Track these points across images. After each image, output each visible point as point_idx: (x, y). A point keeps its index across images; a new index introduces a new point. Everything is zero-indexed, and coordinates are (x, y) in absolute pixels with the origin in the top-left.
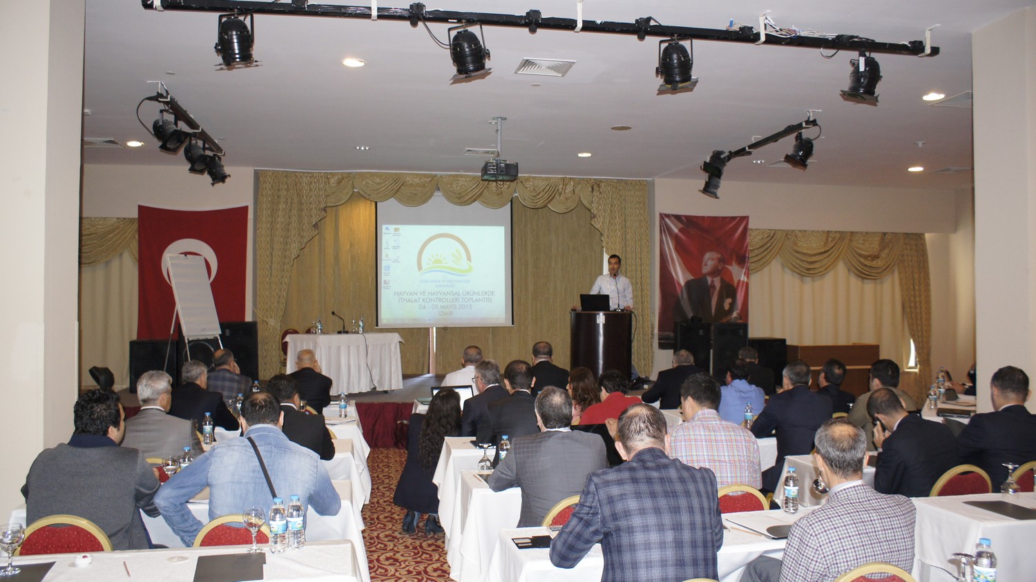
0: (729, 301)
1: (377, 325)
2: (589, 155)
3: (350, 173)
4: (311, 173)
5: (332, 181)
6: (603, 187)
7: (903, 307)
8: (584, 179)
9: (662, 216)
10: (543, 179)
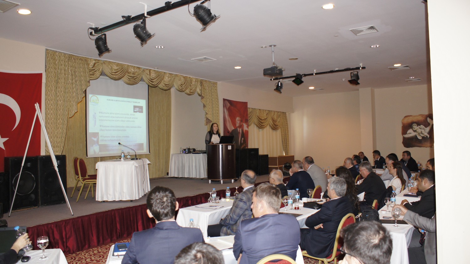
0: (243, 139)
2: (240, 68)
5: (91, 64)
7: (282, 141)
9: (224, 100)
10: (184, 77)
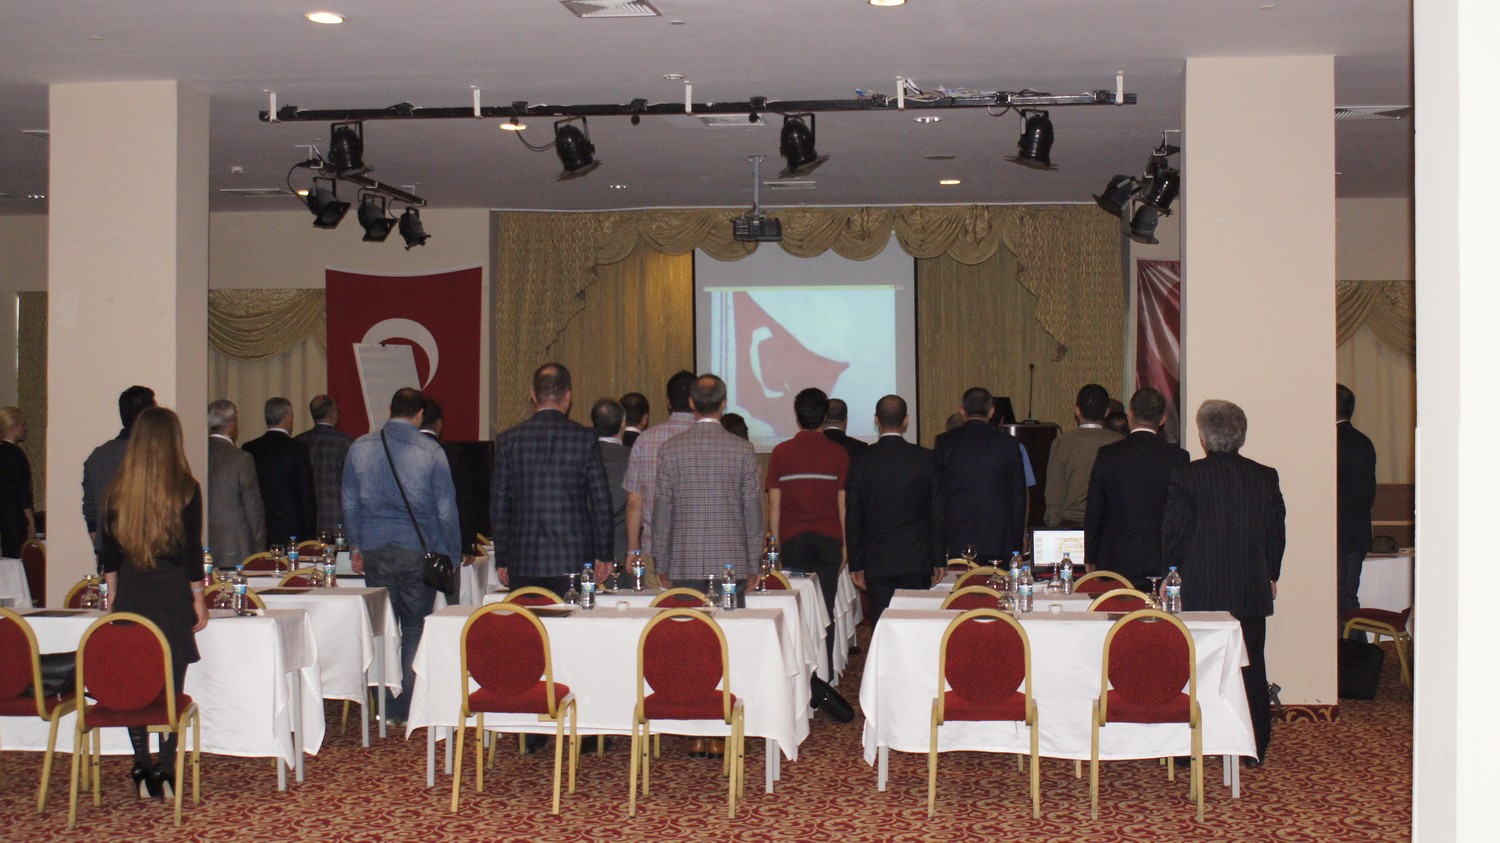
3: (632, 212)
5: (607, 224)
6: (1040, 220)
8: (1007, 207)
9: (1143, 265)
10: (936, 210)
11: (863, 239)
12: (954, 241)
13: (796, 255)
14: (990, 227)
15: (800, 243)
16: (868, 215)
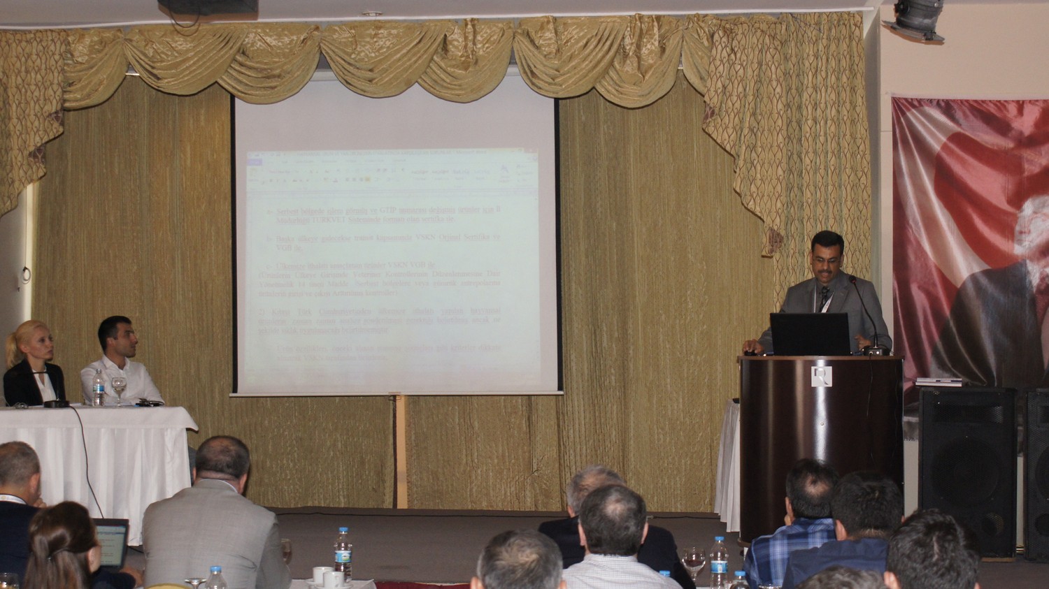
1: (235, 390)
3: (119, 29)
4: (30, 32)
5: (81, 50)
6: (739, 37)
8: (689, 18)
9: (901, 106)
10: (579, 23)
11: (466, 69)
12: (606, 71)
13: (363, 93)
14: (663, 50)
15: (369, 75)
16: (475, 33)
